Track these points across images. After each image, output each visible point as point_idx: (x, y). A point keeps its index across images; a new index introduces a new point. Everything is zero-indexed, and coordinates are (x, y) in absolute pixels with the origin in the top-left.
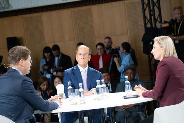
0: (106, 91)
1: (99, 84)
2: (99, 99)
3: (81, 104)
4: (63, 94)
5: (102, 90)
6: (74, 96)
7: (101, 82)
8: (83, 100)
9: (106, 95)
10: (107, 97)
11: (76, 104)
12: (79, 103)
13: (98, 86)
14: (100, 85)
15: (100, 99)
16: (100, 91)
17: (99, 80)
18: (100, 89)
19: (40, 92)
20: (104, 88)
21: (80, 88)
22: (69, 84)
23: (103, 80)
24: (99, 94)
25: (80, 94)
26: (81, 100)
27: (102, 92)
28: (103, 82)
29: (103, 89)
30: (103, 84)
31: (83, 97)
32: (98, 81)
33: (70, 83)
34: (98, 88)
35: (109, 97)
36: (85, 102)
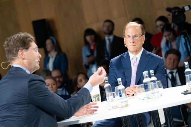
0: (157, 86)
1: (147, 77)
2: (149, 98)
3: (122, 107)
4: (98, 95)
5: (151, 85)
6: (114, 97)
7: (149, 74)
8: (125, 101)
10: (160, 95)
11: (116, 107)
14: (149, 78)
15: (151, 97)
20: (155, 82)
21: (119, 84)
23: (152, 71)
24: (148, 91)
26: (122, 102)
28: (152, 74)
29: (153, 83)
30: (152, 76)
31: (125, 97)
32: (145, 73)
33: (107, 79)
34: (147, 83)
35: (163, 95)
36: (129, 104)
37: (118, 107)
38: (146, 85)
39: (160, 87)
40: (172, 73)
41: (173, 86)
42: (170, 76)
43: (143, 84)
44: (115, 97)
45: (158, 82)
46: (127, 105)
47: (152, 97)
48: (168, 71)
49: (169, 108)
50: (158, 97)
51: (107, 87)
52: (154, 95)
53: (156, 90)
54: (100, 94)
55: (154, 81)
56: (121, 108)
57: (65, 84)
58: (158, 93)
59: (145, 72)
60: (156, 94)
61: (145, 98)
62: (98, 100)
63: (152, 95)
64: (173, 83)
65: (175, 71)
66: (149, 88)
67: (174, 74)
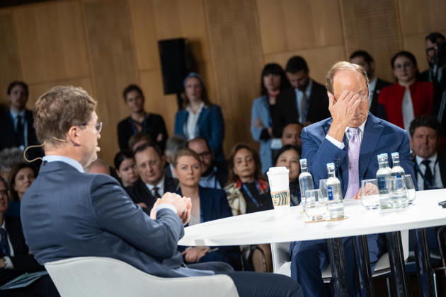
0: (404, 185)
1: (384, 166)
2: (385, 207)
3: (332, 219)
4: (286, 193)
5: (392, 181)
6: (317, 200)
7: (390, 160)
8: (340, 210)
9: (405, 197)
10: (407, 202)
11: (320, 219)
12: (329, 219)
13: (382, 171)
14: (388, 168)
15: (389, 205)
16: (388, 186)
17: (386, 155)
18: (387, 179)
19: (237, 187)
20: (400, 177)
22: (303, 166)
23: (395, 155)
24: (384, 193)
25: (329, 193)
26: (332, 210)
27: (392, 189)
28: (396, 160)
29: (396, 178)
30: (396, 165)
31: (340, 201)
32: (382, 157)
33: (305, 164)
34: (383, 177)
35: (413, 203)
36: (345, 215)
37: (323, 219)
38: (382, 180)
39: (408, 188)
40: (426, 163)
41: (426, 188)
42: (423, 168)
43: (375, 178)
44: (319, 199)
45: (405, 178)
46: (342, 218)
47: (392, 205)
48: (419, 160)
49: (423, 229)
50: (404, 207)
51: (304, 179)
52: (395, 202)
53: (400, 192)
54: (288, 191)
55: (399, 175)
56: (330, 221)
57: (215, 169)
58: (404, 199)
59: (382, 155)
60: (400, 201)
61: (377, 205)
62: (284, 203)
63: (392, 202)
64: (427, 183)
65: (433, 159)
66: (387, 187)
67: (432, 165)
